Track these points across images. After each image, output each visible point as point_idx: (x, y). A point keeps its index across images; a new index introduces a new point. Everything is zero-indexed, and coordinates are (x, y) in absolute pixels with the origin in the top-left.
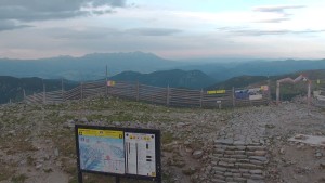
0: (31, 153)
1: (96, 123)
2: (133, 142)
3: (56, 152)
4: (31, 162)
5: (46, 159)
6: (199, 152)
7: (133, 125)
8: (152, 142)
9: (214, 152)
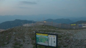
0: (24, 39)
1: (41, 32)
2: (50, 37)
3: (30, 39)
4: (24, 41)
5: (28, 41)
6: (68, 41)
7: (50, 33)
8: (55, 37)
9: (72, 41)
